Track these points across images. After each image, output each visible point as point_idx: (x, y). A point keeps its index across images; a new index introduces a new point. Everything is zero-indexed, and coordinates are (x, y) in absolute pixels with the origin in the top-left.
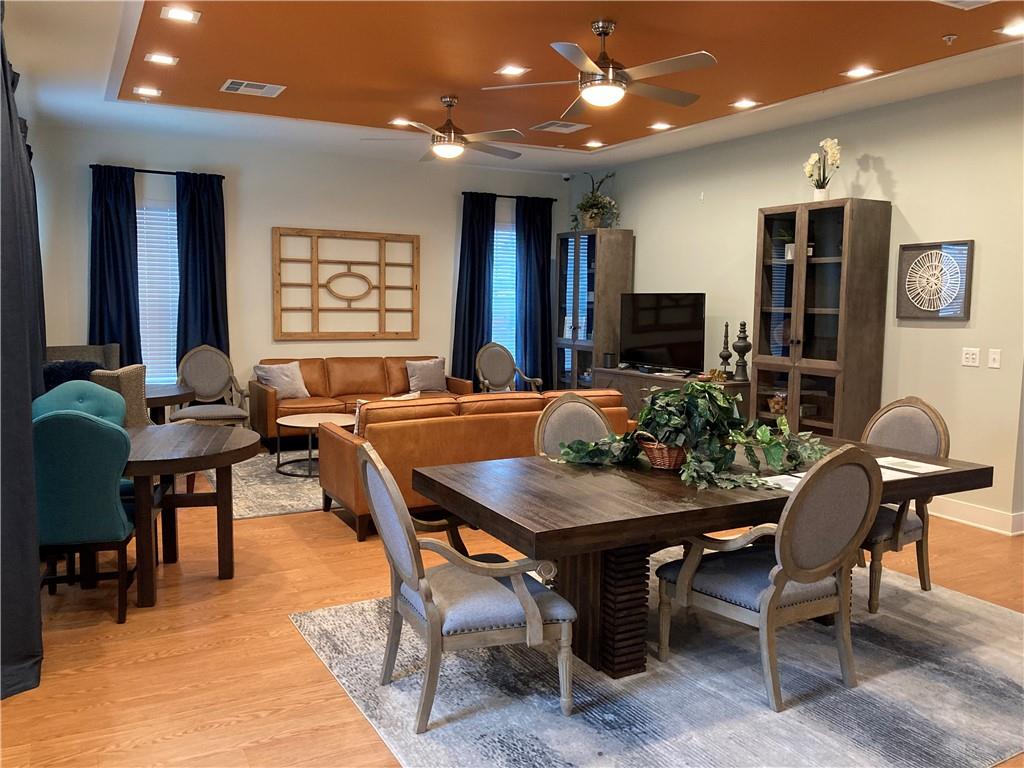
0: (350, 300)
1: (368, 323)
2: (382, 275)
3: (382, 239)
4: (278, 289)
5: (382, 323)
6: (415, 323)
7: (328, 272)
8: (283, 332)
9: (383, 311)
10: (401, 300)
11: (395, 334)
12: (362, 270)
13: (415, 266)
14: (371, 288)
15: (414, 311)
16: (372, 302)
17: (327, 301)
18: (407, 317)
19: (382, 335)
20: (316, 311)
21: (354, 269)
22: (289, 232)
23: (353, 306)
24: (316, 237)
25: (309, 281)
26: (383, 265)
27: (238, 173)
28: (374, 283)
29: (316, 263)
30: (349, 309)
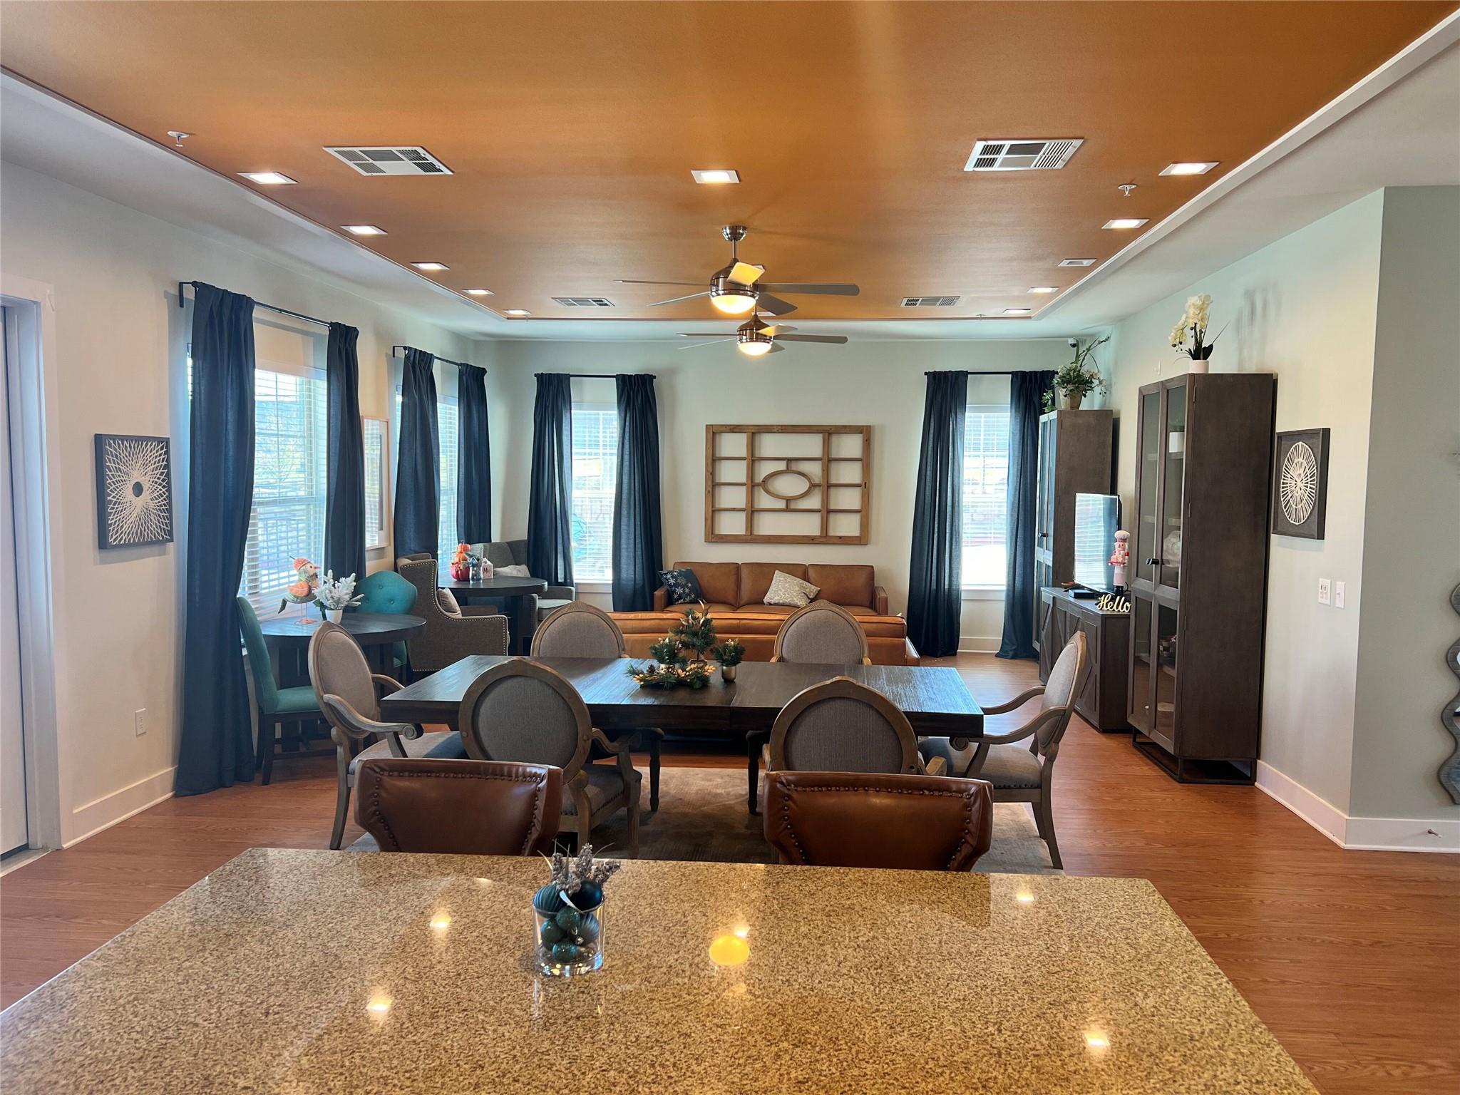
0: (788, 500)
1: (809, 525)
2: (826, 471)
3: (829, 432)
4: (710, 489)
5: (825, 526)
6: (865, 526)
7: (765, 469)
8: (717, 533)
9: (827, 512)
10: (849, 499)
11: (840, 537)
12: (804, 467)
13: (866, 460)
14: (813, 486)
15: (864, 512)
16: (814, 502)
17: (764, 501)
18: (856, 519)
19: (824, 539)
20: (752, 512)
21: (794, 466)
22: (724, 428)
23: (793, 506)
24: (753, 433)
25: (744, 480)
26: (828, 460)
27: (672, 372)
28: (817, 481)
29: (753, 460)
30: (788, 510)
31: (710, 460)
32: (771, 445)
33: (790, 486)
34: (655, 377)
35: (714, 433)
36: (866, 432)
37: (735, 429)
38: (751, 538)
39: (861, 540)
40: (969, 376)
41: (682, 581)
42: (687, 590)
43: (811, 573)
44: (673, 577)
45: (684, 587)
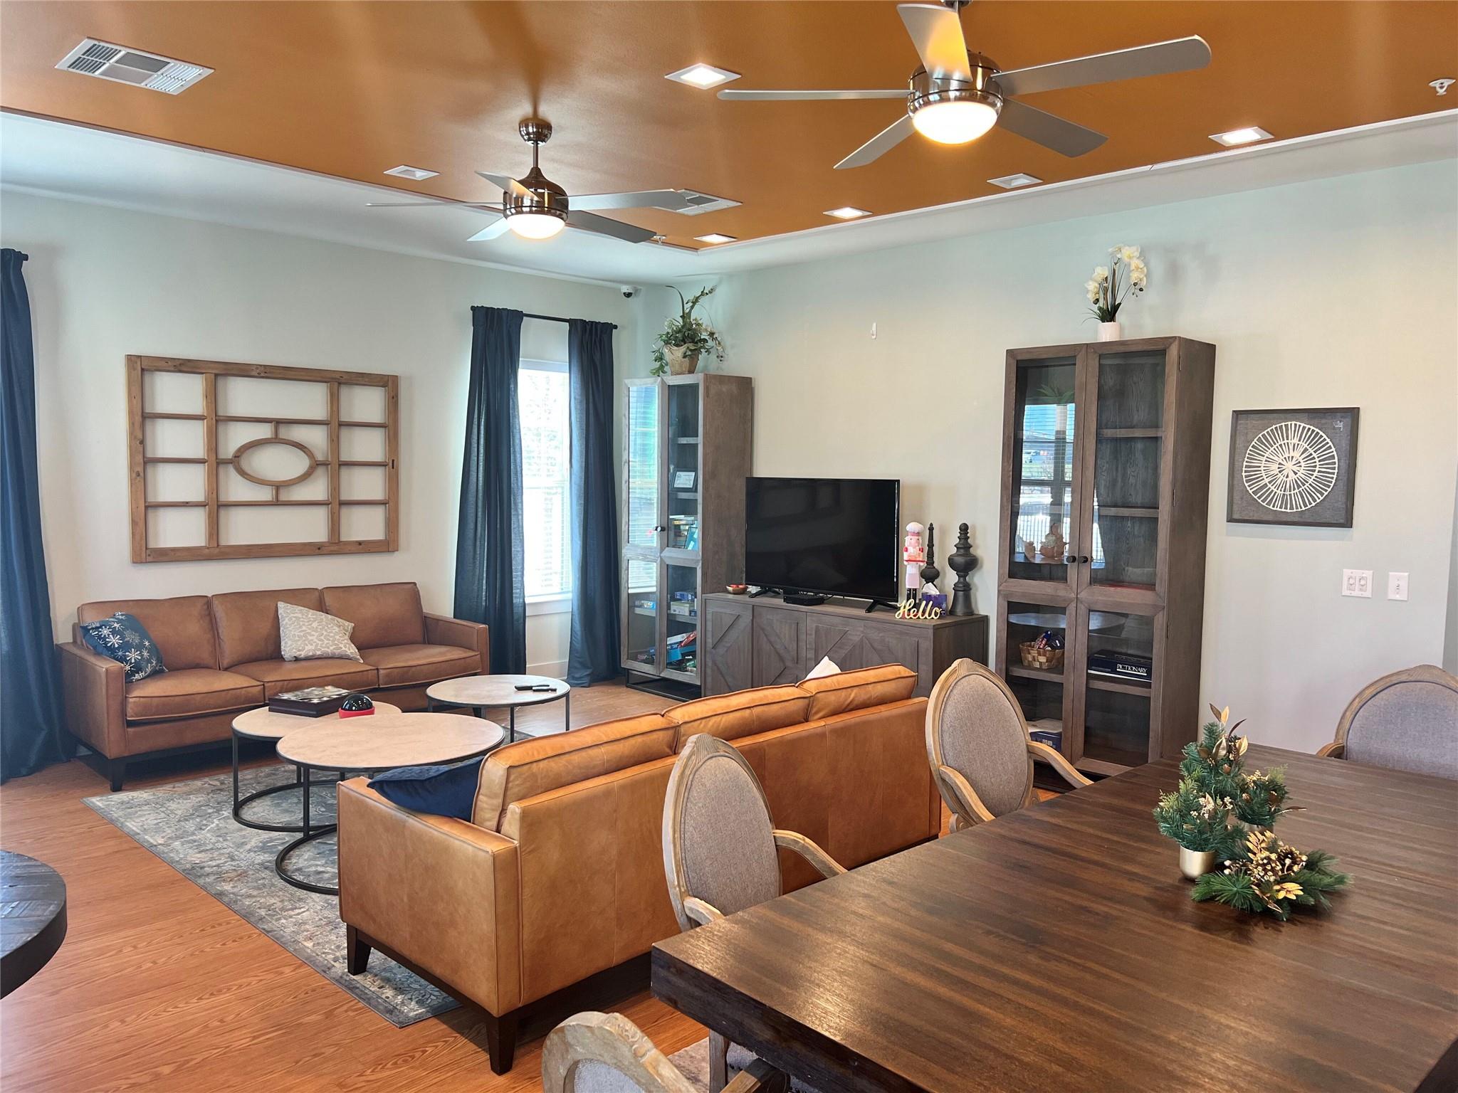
0: (278, 486)
1: (312, 527)
2: (335, 441)
3: (337, 382)
4: (140, 469)
5: (335, 525)
6: (392, 524)
7: (237, 437)
8: (152, 545)
9: (337, 505)
10: (367, 484)
11: (360, 543)
12: (299, 434)
13: (391, 427)
14: (315, 465)
15: (390, 504)
16: (317, 489)
17: (237, 489)
18: (378, 514)
19: (335, 546)
20: (215, 507)
21: (285, 433)
22: (163, 364)
23: (284, 497)
24: (216, 375)
25: (200, 452)
26: (336, 425)
28: (320, 457)
29: (216, 420)
30: (277, 503)
31: (138, 418)
32: (244, 397)
33: (279, 464)
34: (25, 257)
35: (142, 369)
36: (389, 384)
37: (182, 366)
38: (214, 551)
39: (387, 545)
40: (524, 318)
42: (146, 654)
43: (329, 600)
45: (139, 647)
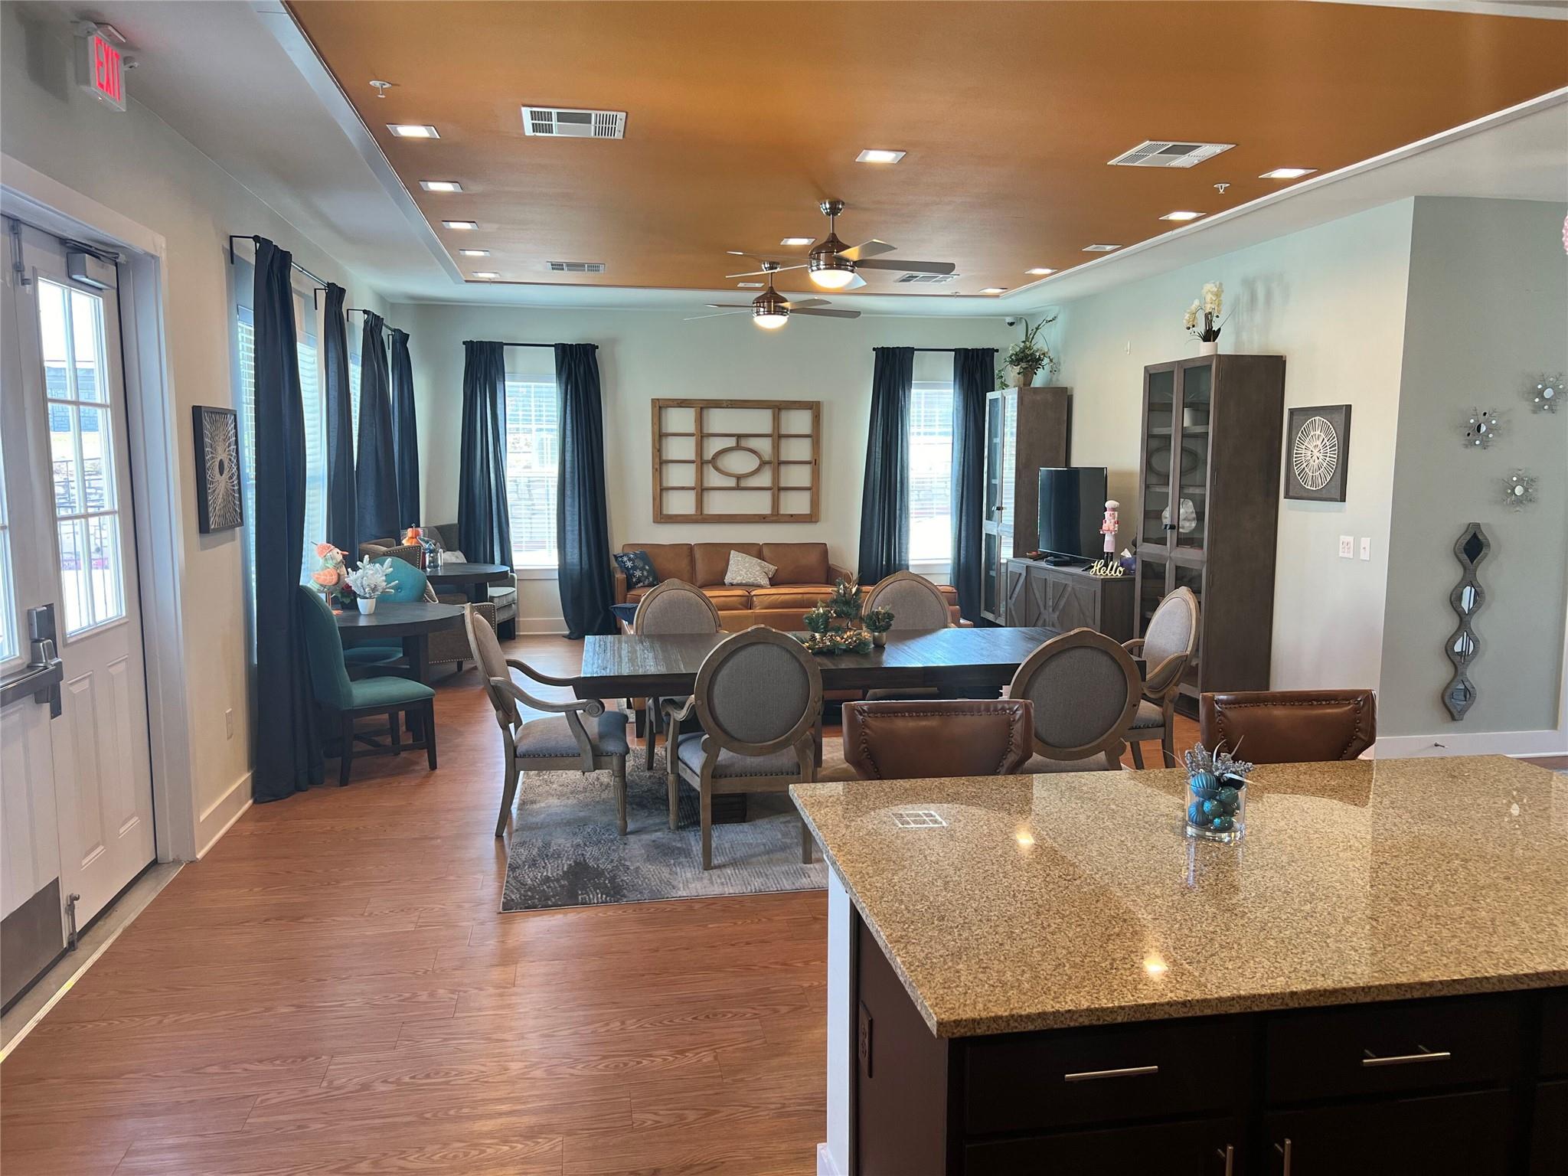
0: (739, 478)
1: (761, 504)
2: (776, 448)
3: (778, 408)
4: (657, 466)
5: (776, 503)
6: (815, 503)
7: (714, 446)
8: (665, 512)
9: (777, 490)
10: (798, 476)
11: (792, 515)
12: (753, 443)
13: (815, 437)
14: (763, 464)
15: (814, 490)
16: (765, 479)
17: (714, 479)
18: (805, 497)
19: (775, 517)
20: (701, 490)
21: (744, 443)
22: (671, 403)
23: (743, 484)
24: (701, 408)
25: (692, 457)
26: (778, 437)
27: (613, 341)
28: (767, 458)
29: (702, 436)
30: (738, 488)
31: (657, 437)
32: (719, 421)
33: (739, 463)
34: (597, 347)
35: (660, 407)
36: (814, 408)
37: (682, 403)
38: (700, 518)
39: (811, 518)
40: (915, 352)
41: (639, 563)
42: (645, 573)
43: (766, 552)
44: (630, 559)
45: (642, 569)
